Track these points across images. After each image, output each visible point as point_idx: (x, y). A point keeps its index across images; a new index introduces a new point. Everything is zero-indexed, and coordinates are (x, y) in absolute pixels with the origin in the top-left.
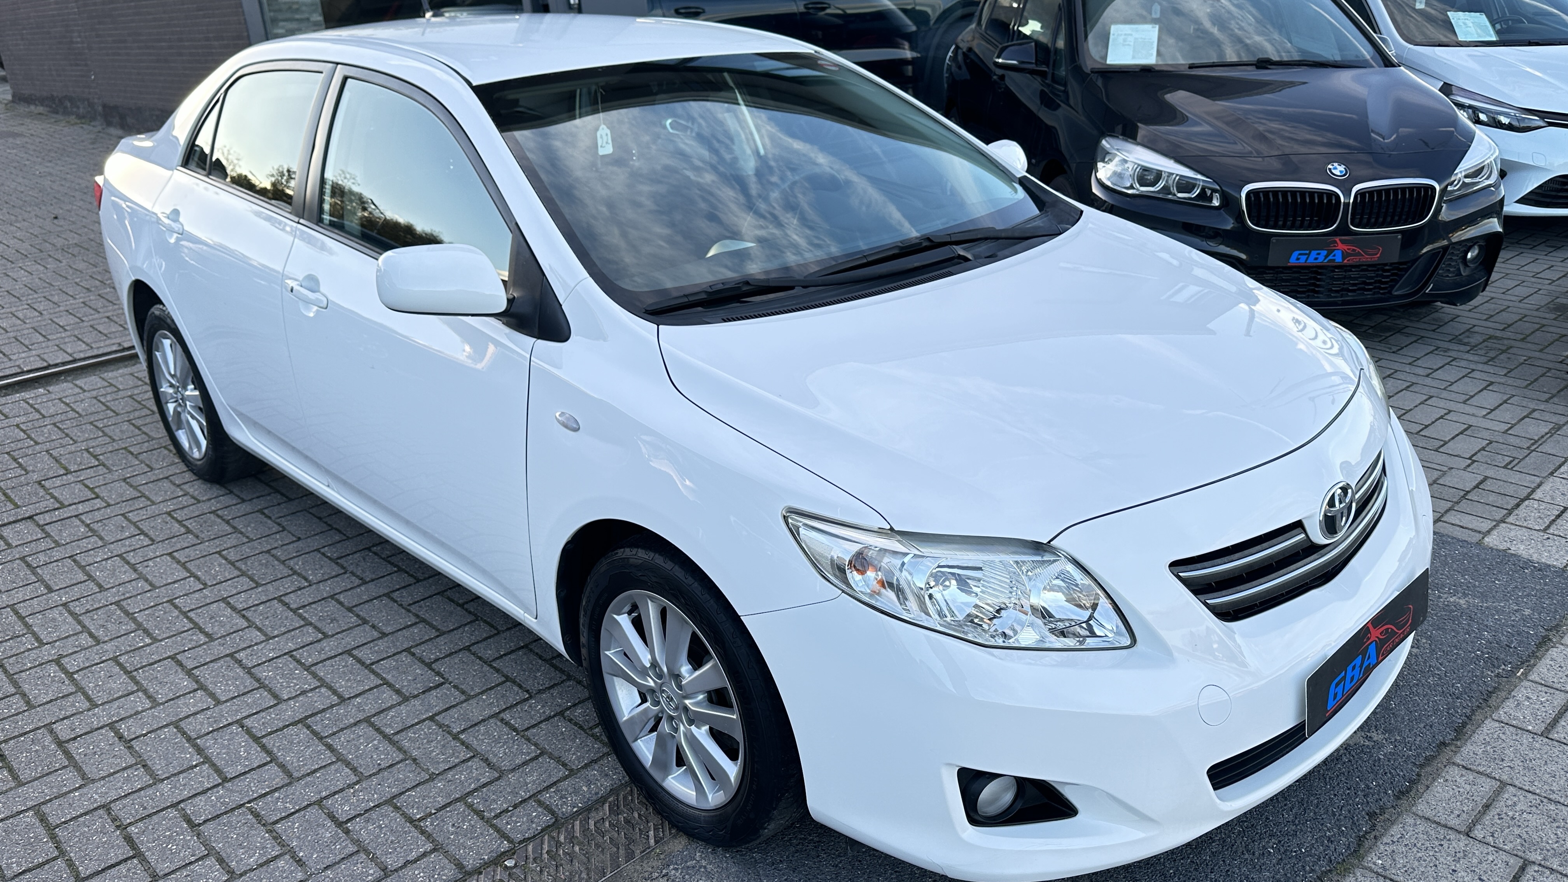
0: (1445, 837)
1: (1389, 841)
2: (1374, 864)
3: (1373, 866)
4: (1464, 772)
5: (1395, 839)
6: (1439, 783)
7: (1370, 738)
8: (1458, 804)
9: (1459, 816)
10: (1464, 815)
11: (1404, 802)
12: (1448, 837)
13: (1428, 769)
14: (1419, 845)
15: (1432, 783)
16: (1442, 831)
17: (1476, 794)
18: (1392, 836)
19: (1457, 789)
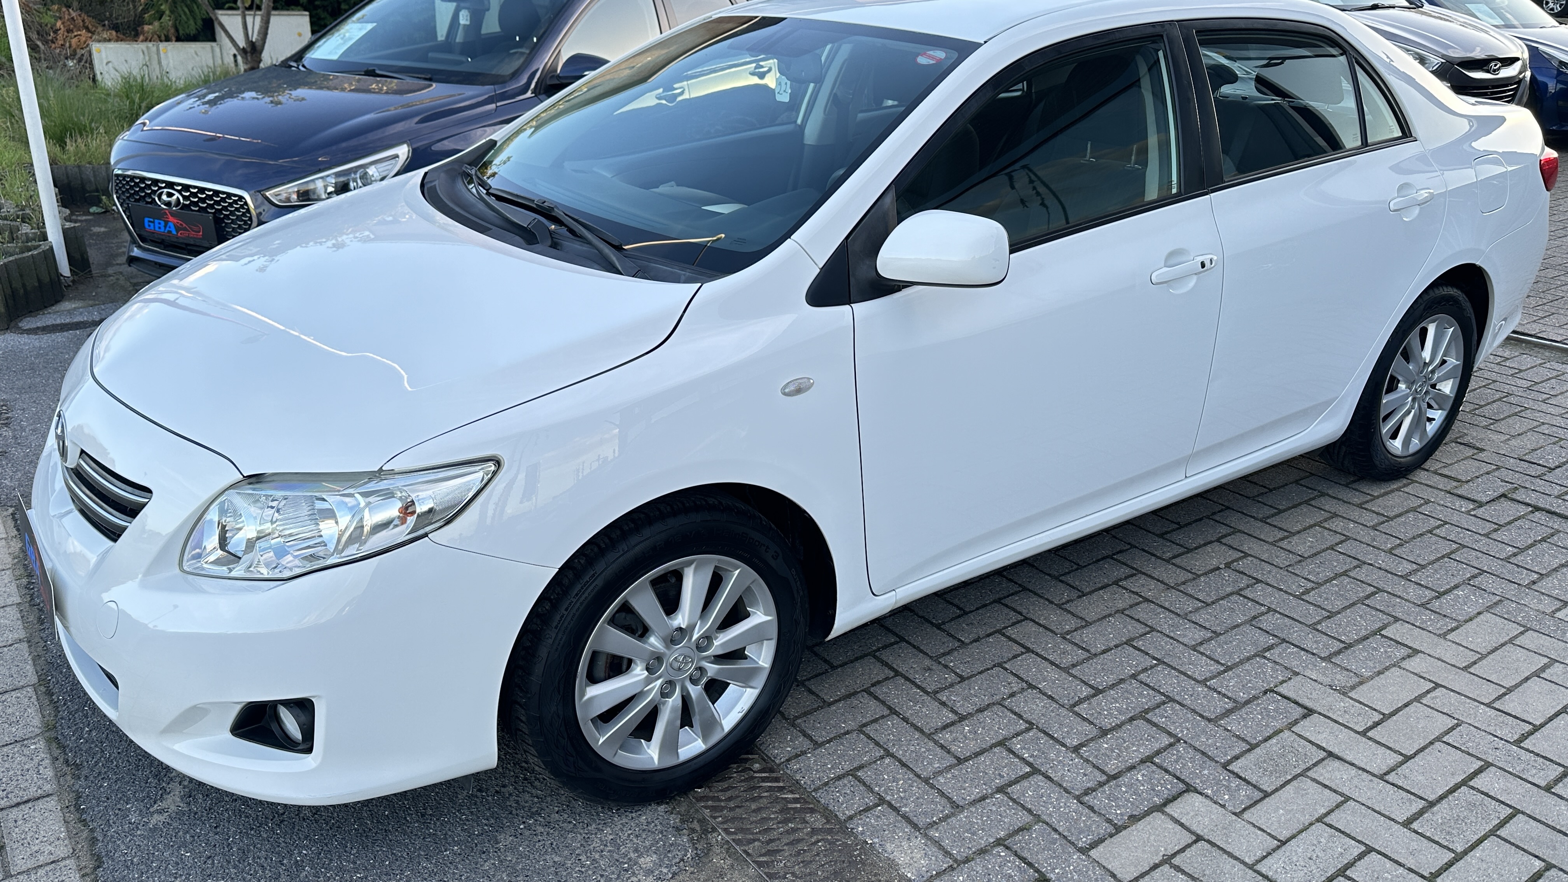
0: (7, 797)
1: (43, 763)
2: (35, 743)
3: (33, 741)
4: (52, 858)
5: (41, 767)
6: (61, 832)
7: (160, 812)
8: (27, 830)
9: (16, 821)
10: (12, 824)
11: (69, 798)
12: (5, 800)
13: (85, 834)
14: (20, 777)
15: (67, 828)
16: (14, 799)
17: (21, 848)
18: (46, 768)
19: (41, 838)
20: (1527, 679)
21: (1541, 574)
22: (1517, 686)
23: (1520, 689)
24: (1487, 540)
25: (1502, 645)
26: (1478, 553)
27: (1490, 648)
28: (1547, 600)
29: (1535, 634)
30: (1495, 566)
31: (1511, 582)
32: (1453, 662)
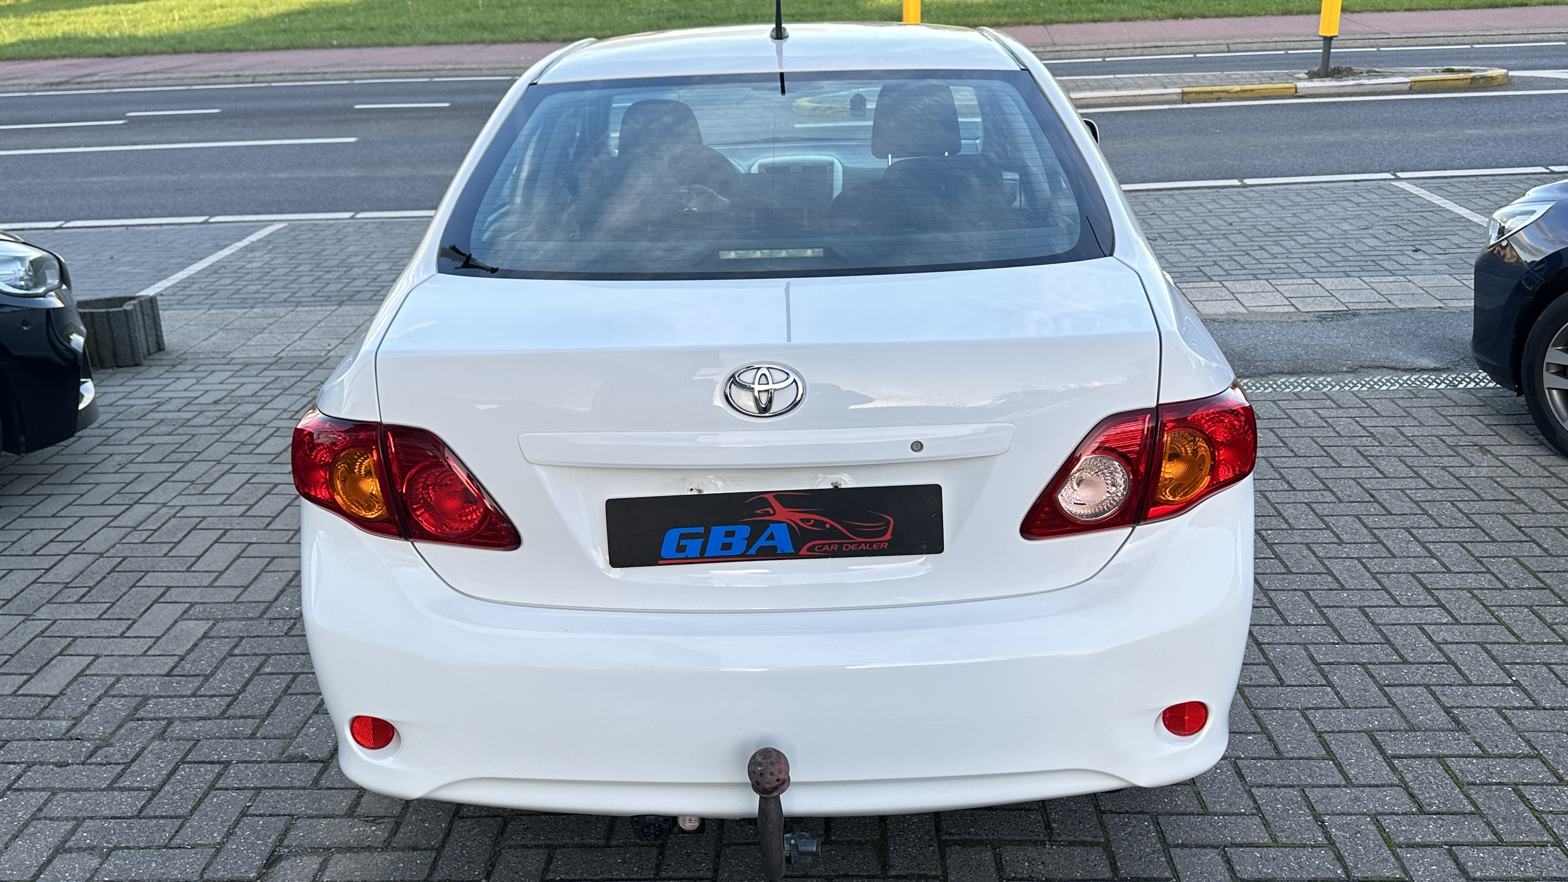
20: (227, 569)
21: (232, 656)
22: (234, 561)
23: (231, 560)
24: (293, 671)
25: (251, 583)
26: (298, 652)
27: (260, 578)
28: (223, 633)
29: (227, 600)
30: (276, 645)
31: (258, 636)
32: (283, 560)
